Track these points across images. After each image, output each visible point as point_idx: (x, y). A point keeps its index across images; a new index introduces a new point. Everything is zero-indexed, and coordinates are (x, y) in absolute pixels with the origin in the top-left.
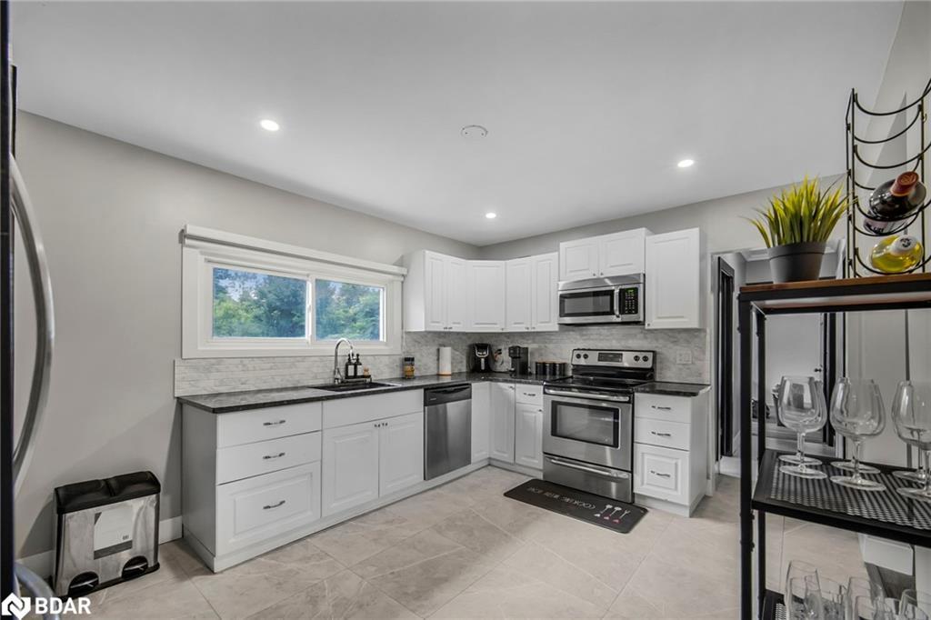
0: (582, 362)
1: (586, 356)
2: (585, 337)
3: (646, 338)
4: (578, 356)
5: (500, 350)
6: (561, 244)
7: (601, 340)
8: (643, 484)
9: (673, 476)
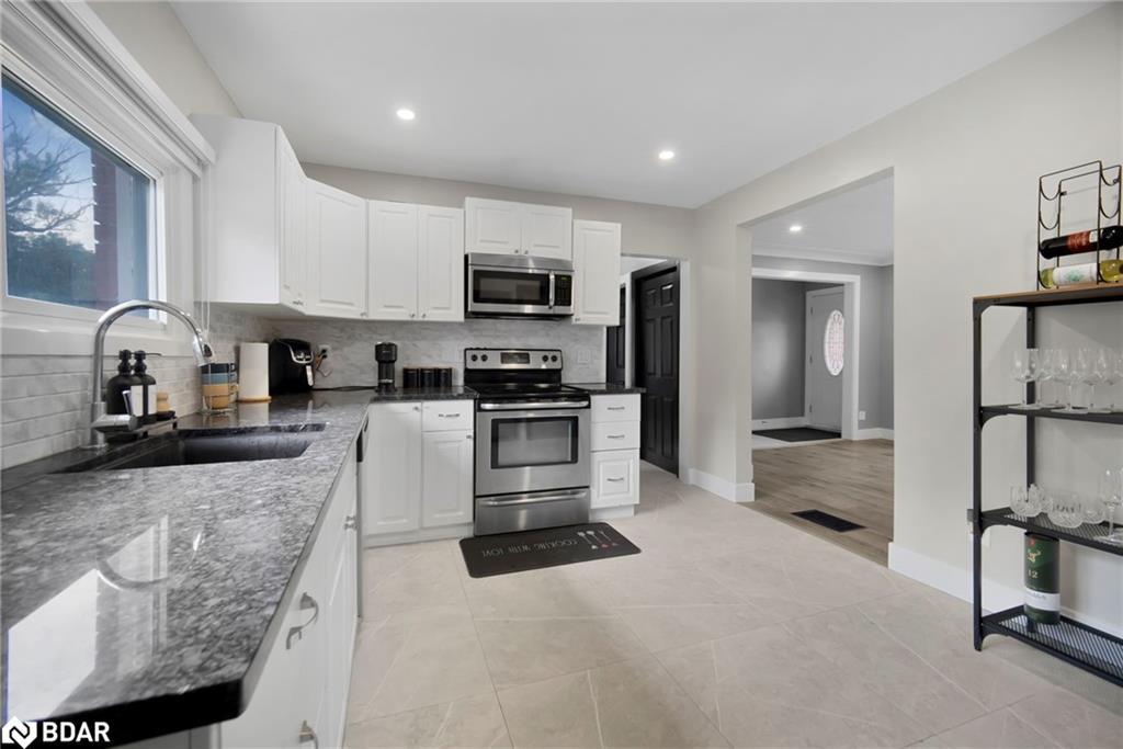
0: (480, 365)
1: (484, 358)
2: (475, 333)
3: (548, 335)
4: (474, 358)
5: (324, 351)
6: (468, 199)
7: (498, 336)
8: (598, 496)
9: (626, 479)
